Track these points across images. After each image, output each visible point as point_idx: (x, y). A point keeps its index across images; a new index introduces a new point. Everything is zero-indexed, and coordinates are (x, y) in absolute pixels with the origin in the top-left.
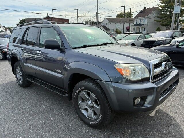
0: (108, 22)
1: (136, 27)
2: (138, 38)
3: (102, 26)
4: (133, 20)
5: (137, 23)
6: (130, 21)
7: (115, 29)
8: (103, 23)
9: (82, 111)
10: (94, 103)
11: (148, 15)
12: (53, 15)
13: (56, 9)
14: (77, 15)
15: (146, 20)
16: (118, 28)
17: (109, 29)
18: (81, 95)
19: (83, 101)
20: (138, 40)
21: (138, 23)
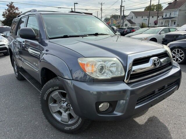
0: (134, 15)
1: (165, 21)
2: (161, 32)
3: (127, 20)
4: (162, 13)
5: (166, 16)
6: (158, 13)
7: (141, 23)
8: (128, 16)
9: (53, 114)
10: (70, 105)
11: (179, 7)
12: (75, 9)
13: (77, 3)
14: (101, 9)
15: (177, 13)
16: (144, 22)
17: (135, 23)
18: (53, 95)
19: (55, 102)
20: (160, 34)
21: (168, 16)
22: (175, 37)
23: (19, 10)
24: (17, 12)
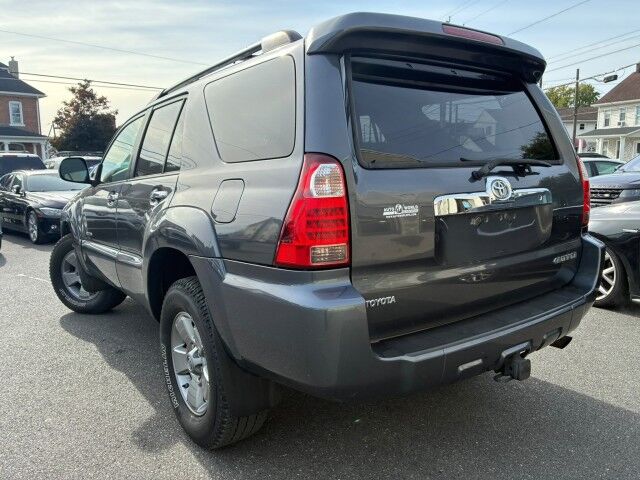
1: (604, 139)
5: (607, 124)
8: (476, 126)
22: (607, 195)
23: (108, 104)
24: (101, 111)
